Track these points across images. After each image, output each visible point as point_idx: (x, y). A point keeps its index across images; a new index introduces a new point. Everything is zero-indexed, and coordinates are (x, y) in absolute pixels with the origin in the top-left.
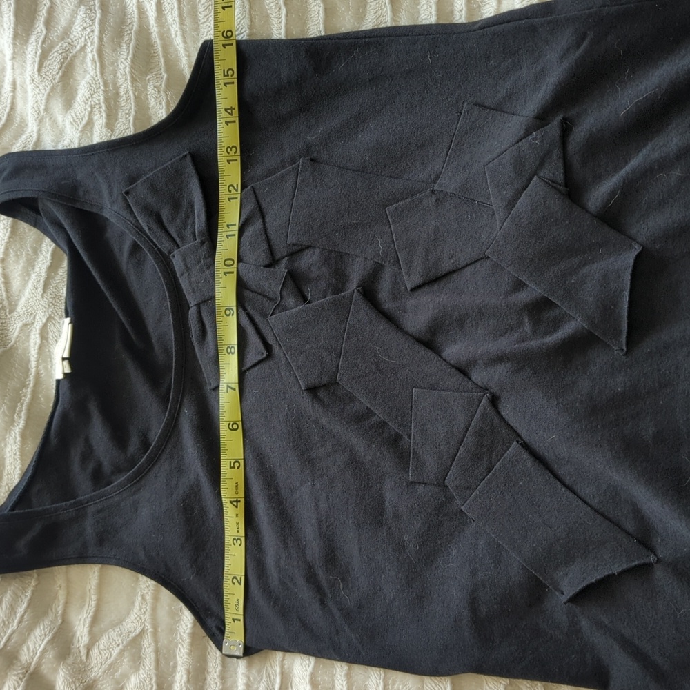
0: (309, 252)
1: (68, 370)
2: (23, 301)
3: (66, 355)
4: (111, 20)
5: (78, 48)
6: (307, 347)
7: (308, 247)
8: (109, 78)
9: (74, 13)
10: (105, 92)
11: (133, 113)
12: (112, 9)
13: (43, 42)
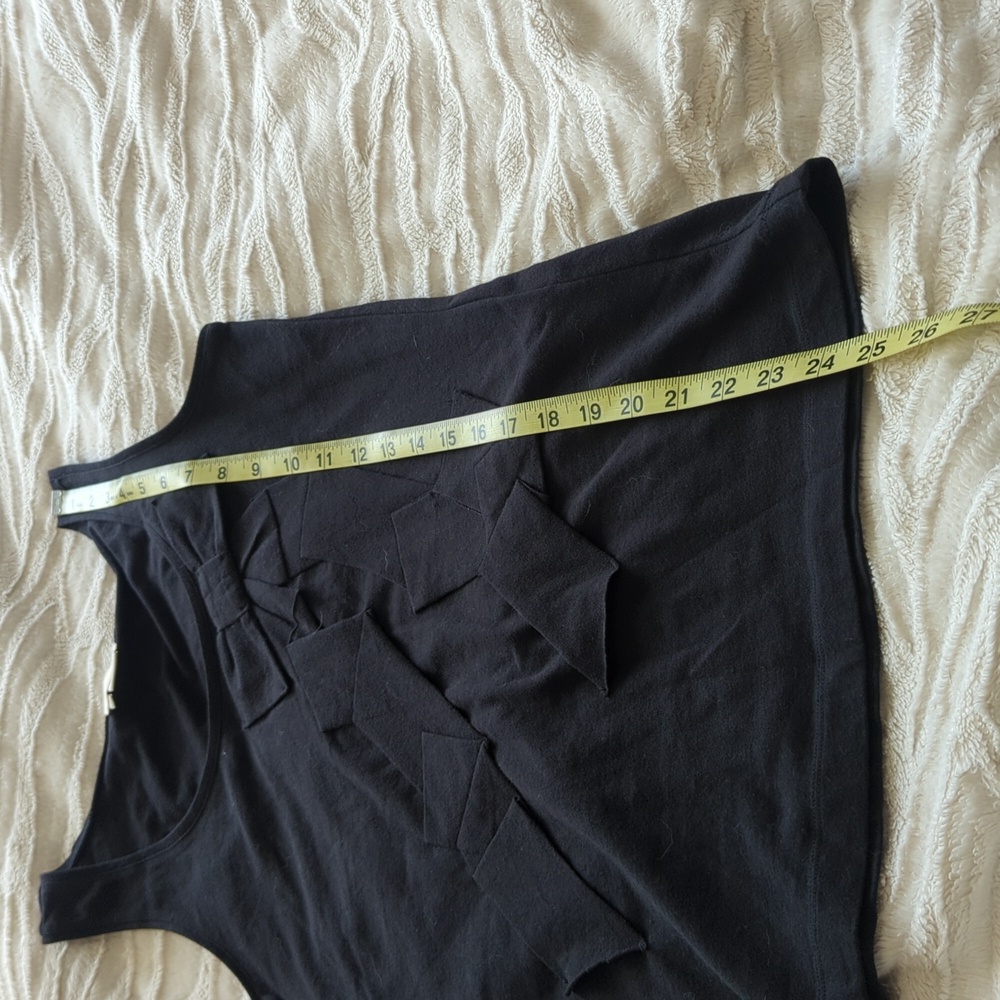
0: (322, 567)
1: (112, 706)
2: (81, 622)
3: (111, 689)
4: (129, 300)
5: (100, 334)
6: (323, 681)
7: (321, 561)
8: (130, 368)
9: (96, 293)
10: (128, 384)
11: (154, 408)
12: (131, 286)
13: (69, 329)
